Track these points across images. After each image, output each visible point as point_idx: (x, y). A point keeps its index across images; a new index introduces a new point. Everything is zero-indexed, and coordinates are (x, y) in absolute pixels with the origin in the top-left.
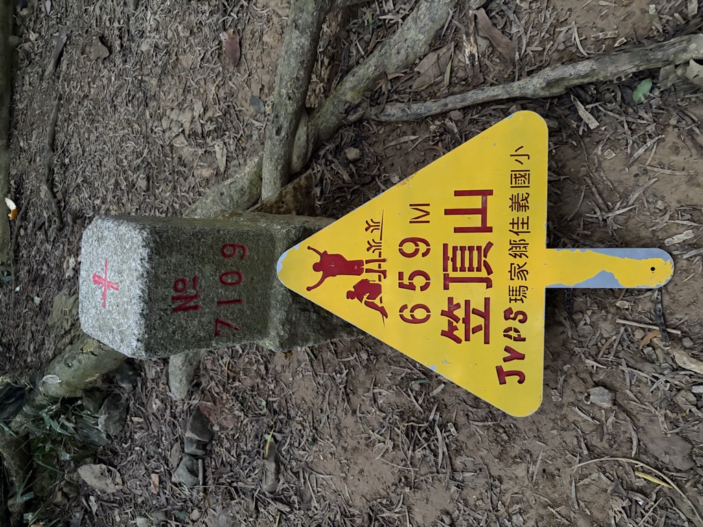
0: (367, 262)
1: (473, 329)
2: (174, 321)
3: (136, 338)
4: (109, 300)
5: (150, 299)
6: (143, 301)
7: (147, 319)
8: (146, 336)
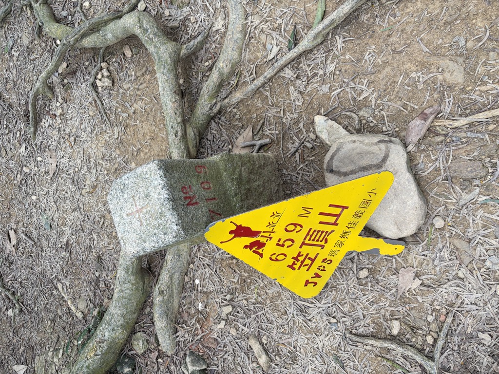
0: (264, 232)
1: (304, 265)
2: (190, 212)
3: (175, 224)
4: (145, 218)
5: (174, 198)
6: (171, 201)
7: (176, 211)
8: (180, 221)
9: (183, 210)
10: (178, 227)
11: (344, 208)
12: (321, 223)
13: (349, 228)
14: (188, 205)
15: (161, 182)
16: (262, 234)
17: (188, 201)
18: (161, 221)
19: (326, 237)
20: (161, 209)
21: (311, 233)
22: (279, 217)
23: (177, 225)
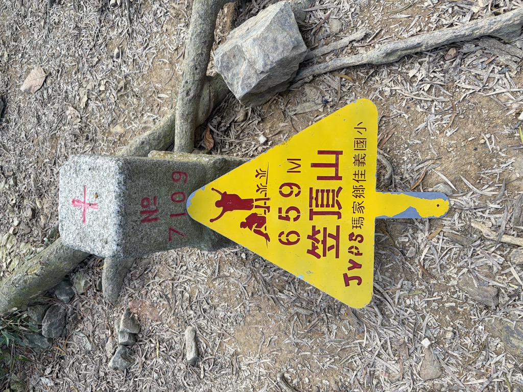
0: (257, 200)
1: (328, 248)
2: (142, 230)
3: (116, 243)
4: (89, 218)
5: (126, 213)
6: (121, 215)
7: (124, 229)
8: (124, 242)
9: (133, 228)
10: (119, 248)
11: (338, 153)
12: (319, 178)
13: (357, 181)
14: (143, 221)
15: (117, 189)
16: (255, 203)
17: (145, 216)
18: (103, 232)
19: (336, 198)
20: (107, 219)
21: (314, 195)
22: (266, 175)
23: (118, 245)
